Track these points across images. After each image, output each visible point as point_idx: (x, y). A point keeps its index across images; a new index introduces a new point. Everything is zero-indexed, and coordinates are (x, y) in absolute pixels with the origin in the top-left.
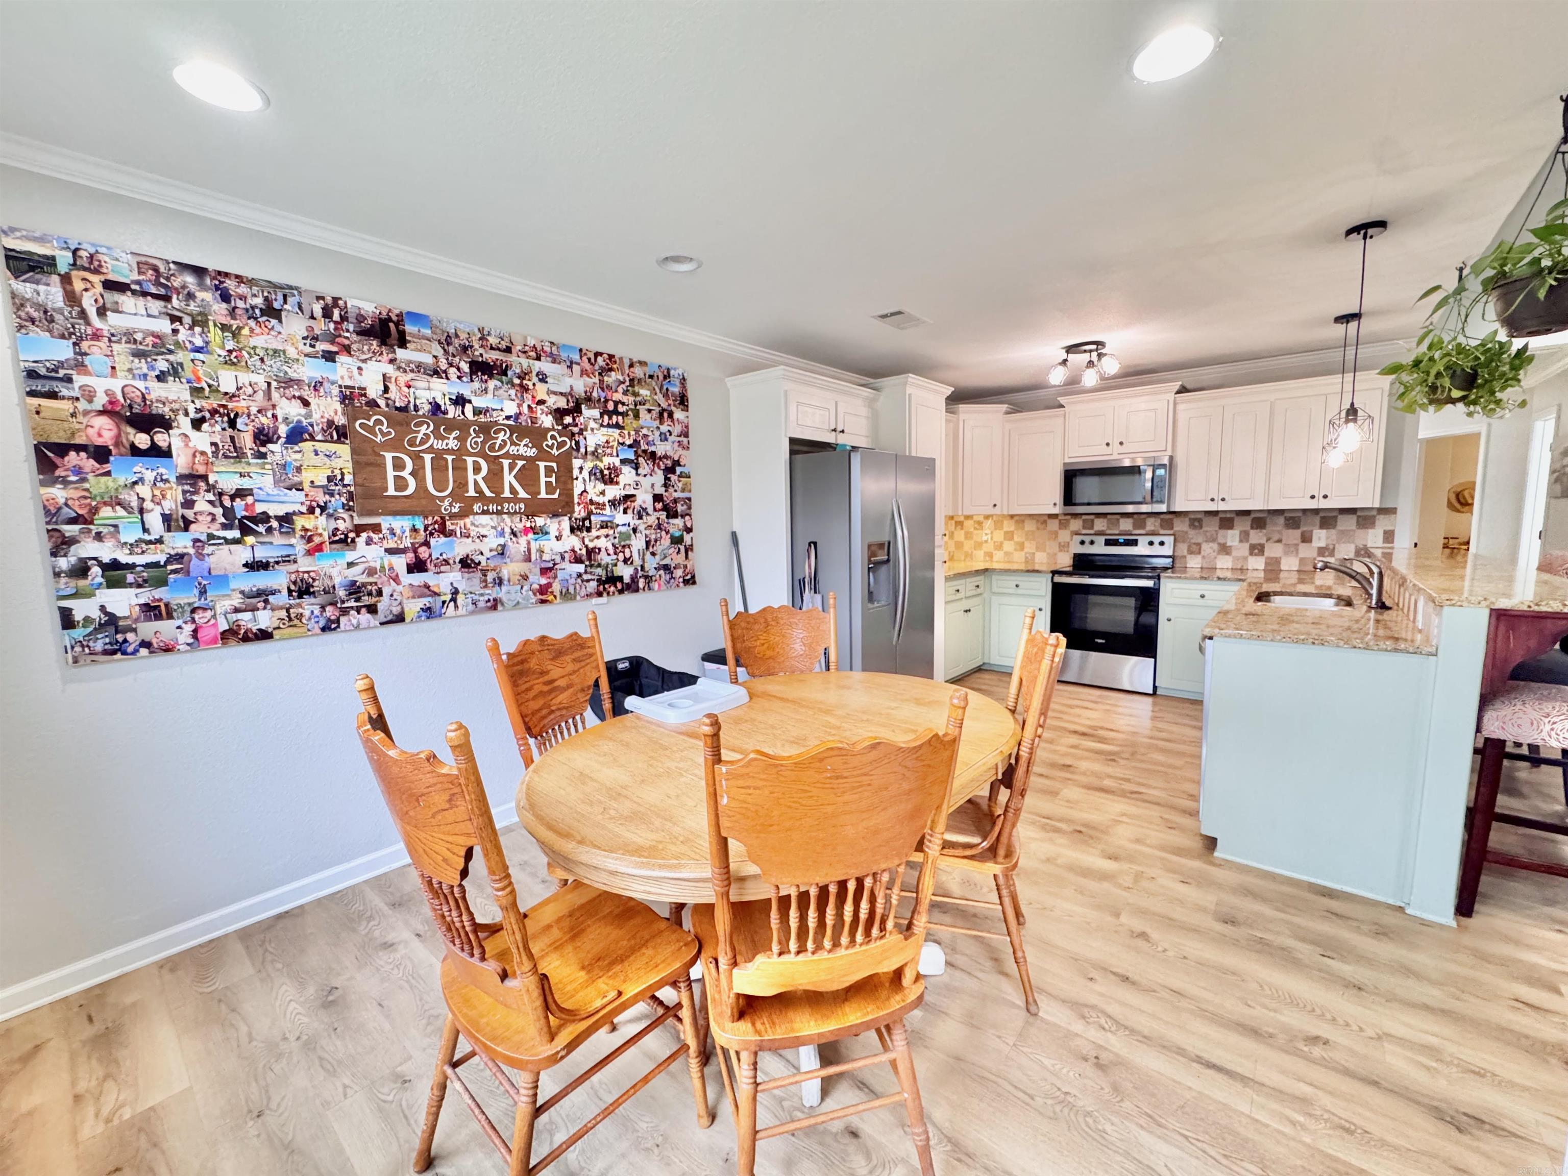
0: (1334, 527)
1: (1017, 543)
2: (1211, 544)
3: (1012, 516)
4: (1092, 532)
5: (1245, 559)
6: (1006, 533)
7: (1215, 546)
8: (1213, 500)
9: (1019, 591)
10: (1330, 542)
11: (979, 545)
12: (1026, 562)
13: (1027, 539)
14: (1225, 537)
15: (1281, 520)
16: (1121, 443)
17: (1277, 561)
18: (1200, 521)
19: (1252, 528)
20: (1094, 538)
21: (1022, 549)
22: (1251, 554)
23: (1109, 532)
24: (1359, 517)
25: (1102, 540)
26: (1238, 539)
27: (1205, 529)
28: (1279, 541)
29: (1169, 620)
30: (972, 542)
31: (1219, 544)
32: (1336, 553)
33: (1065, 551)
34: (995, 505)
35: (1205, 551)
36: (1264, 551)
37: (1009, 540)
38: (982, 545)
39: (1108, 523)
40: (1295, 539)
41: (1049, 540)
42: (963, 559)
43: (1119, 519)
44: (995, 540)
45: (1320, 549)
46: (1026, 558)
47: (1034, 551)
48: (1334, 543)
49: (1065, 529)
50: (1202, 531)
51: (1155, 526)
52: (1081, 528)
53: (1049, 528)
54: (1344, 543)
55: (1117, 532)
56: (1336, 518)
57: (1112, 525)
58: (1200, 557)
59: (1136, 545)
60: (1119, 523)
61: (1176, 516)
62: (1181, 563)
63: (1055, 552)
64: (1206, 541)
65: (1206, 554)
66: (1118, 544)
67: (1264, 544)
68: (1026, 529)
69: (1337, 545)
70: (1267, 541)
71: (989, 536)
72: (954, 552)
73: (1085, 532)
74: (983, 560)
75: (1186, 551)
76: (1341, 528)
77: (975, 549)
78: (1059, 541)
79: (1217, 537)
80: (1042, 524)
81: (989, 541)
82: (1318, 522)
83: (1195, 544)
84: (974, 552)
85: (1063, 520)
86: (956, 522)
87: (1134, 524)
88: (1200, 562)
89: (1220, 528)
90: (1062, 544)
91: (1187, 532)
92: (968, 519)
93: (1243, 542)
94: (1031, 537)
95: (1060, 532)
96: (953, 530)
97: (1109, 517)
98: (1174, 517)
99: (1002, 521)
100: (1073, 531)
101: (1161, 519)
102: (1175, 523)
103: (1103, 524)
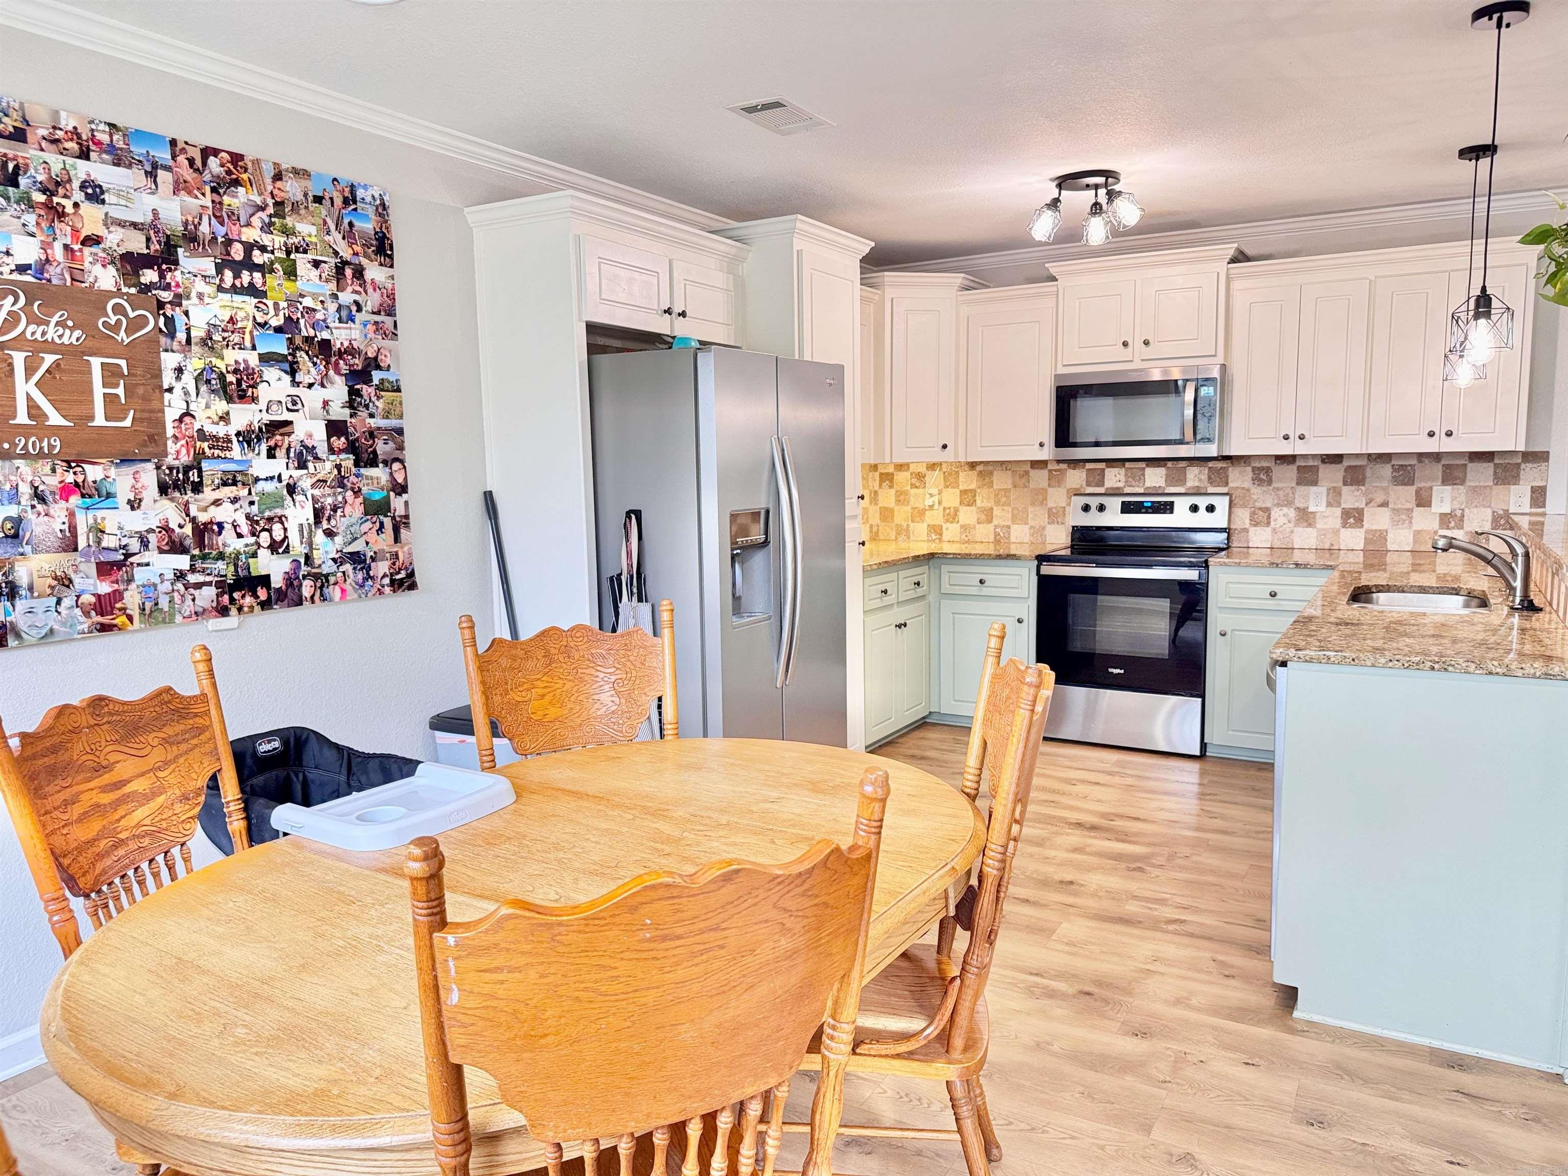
0: (1463, 482)
1: (983, 510)
2: (1285, 510)
3: (973, 465)
4: (1101, 490)
5: (1336, 532)
6: (964, 492)
7: (1292, 513)
8: (1286, 438)
9: (985, 591)
10: (1456, 505)
11: (919, 514)
12: (997, 541)
13: (998, 503)
14: (1306, 498)
15: (1386, 470)
16: (1146, 343)
17: (1382, 536)
18: (1268, 470)
19: (1345, 484)
20: (1104, 500)
21: (990, 521)
22: (1344, 525)
23: (1128, 490)
24: (1496, 466)
25: (1115, 503)
26: (1324, 503)
27: (1274, 485)
28: (1385, 504)
29: (1223, 634)
30: (908, 509)
31: (1298, 509)
32: (1465, 523)
33: (1058, 523)
34: (945, 447)
35: (1276, 520)
36: (1362, 521)
37: (968, 505)
38: (924, 514)
39: (1126, 475)
40: (1407, 501)
41: (1033, 504)
42: (893, 537)
43: (1144, 469)
44: (945, 504)
45: (1443, 516)
46: (996, 534)
47: (1009, 523)
48: (1462, 507)
49: (1059, 486)
50: (1271, 488)
51: (1200, 480)
52: (1084, 485)
53: (1032, 485)
54: (1476, 506)
55: (1141, 491)
56: (1465, 465)
57: (1133, 478)
58: (1268, 530)
59: (1172, 512)
60: (1144, 475)
61: (1232, 463)
62: (1240, 541)
63: (1042, 524)
64: (1278, 505)
65: (1278, 526)
66: (1143, 510)
67: (1363, 509)
68: (995, 487)
69: (1467, 510)
70: (1366, 504)
71: (936, 499)
72: (878, 525)
73: (1090, 490)
74: (926, 538)
75: (1247, 521)
76: (1472, 484)
77: (913, 521)
78: (1049, 506)
79: (1294, 498)
80: (1021, 477)
81: (936, 507)
82: (1440, 474)
83: (1261, 509)
84: (912, 525)
85: (1056, 470)
86: (881, 474)
87: (1167, 476)
88: (1270, 538)
89: (1298, 484)
90: (1054, 510)
91: (1248, 490)
92: (900, 470)
93: (1331, 506)
94: (1004, 499)
95: (1050, 490)
96: (877, 488)
97: (1128, 465)
98: (1230, 464)
99: (957, 472)
100: (1071, 488)
101: (1210, 468)
102: (1230, 475)
103: (1118, 476)
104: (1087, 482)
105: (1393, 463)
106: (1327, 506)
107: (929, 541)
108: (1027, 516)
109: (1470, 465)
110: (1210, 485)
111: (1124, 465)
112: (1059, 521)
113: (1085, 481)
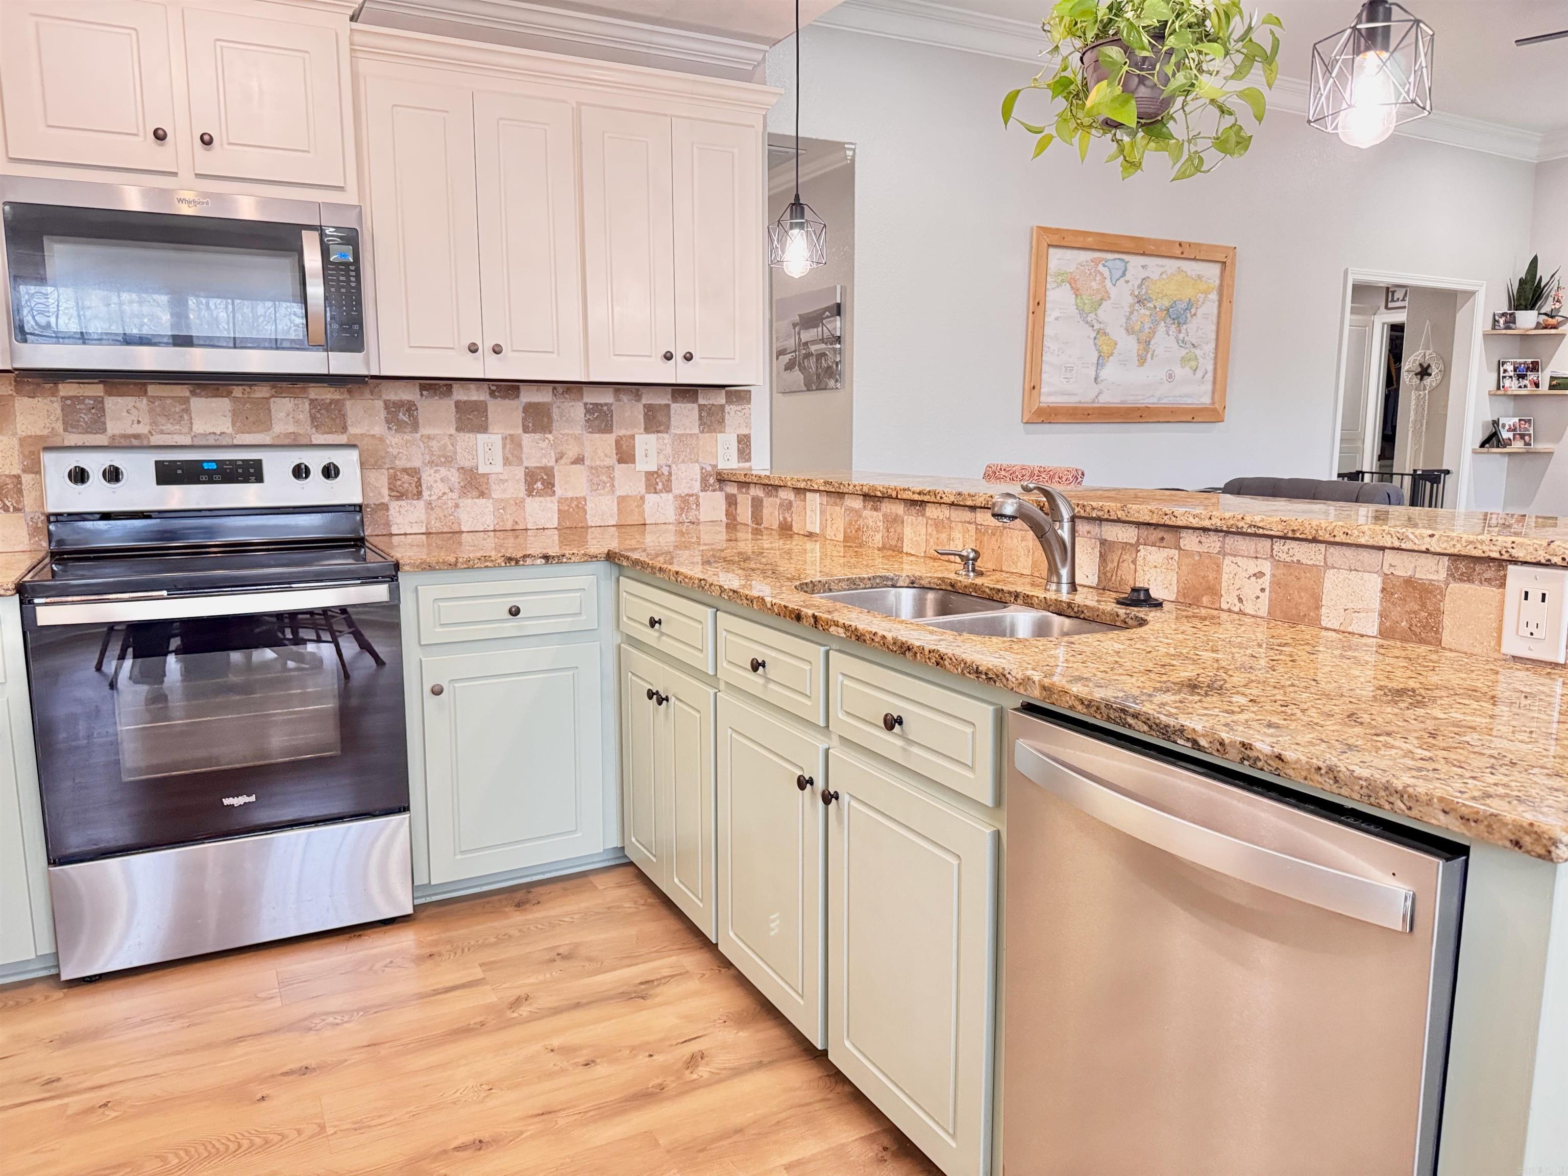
0: (667, 430)
2: (443, 471)
4: (101, 439)
5: (520, 504)
7: (455, 477)
8: (473, 349)
10: (663, 462)
14: (472, 451)
15: (576, 410)
16: (207, 141)
17: (579, 505)
18: (410, 407)
19: (526, 430)
20: (116, 458)
23: (156, 440)
24: (701, 408)
25: (144, 464)
27: (424, 431)
28: (579, 460)
31: (461, 469)
32: (674, 485)
33: (6, 511)
35: (430, 488)
36: (554, 486)
39: (151, 411)
40: (606, 456)
43: (186, 400)
45: (649, 474)
48: (669, 463)
49: (1, 432)
50: (418, 436)
51: (297, 422)
52: (59, 427)
54: (683, 461)
55: (187, 441)
56: (668, 406)
57: (168, 417)
58: (420, 504)
59: (259, 479)
60: (187, 411)
62: (377, 526)
64: (431, 463)
65: (434, 497)
66: (204, 478)
67: (553, 468)
69: (674, 466)
70: (557, 461)
73: (73, 439)
75: (385, 492)
76: (678, 432)
79: (455, 453)
82: (641, 417)
83: (405, 470)
87: (235, 414)
88: (423, 517)
89: (458, 429)
91: (381, 439)
93: (510, 464)
97: (153, 390)
98: (346, 396)
100: (30, 437)
101: (312, 401)
102: (350, 414)
103: (133, 411)
104: (65, 423)
105: (586, 400)
106: (505, 464)
109: (674, 407)
110: (314, 430)
111: (146, 392)
112: (9, 504)
113: (60, 422)
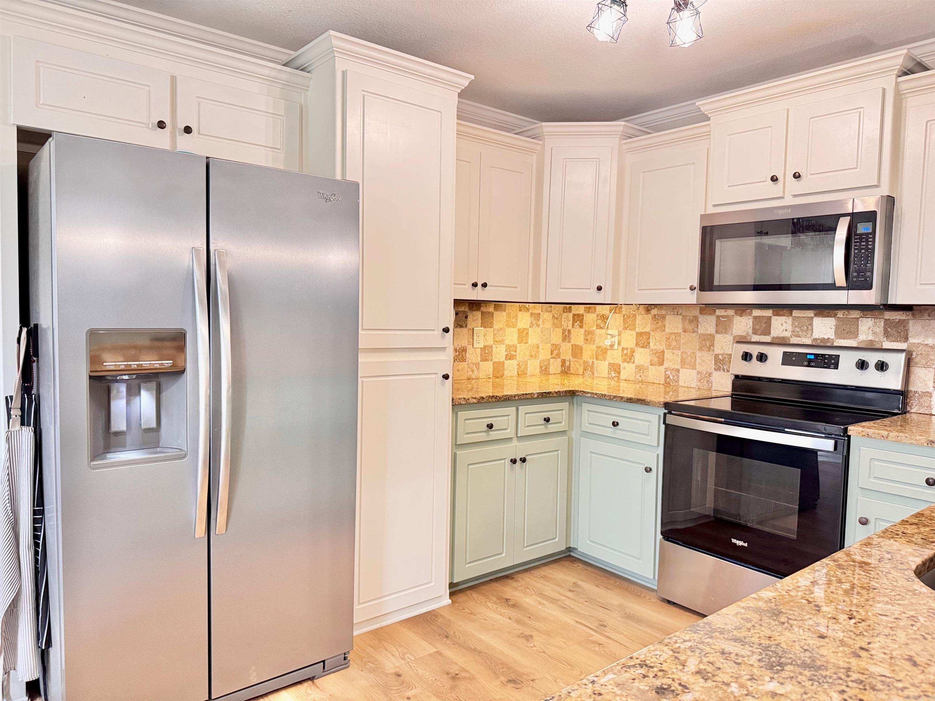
1: (655, 352)
3: (649, 307)
4: (767, 339)
6: (640, 335)
11: (602, 353)
12: (667, 384)
13: (669, 346)
16: (797, 176)
20: (766, 349)
21: (661, 363)
23: (794, 340)
25: (777, 354)
29: (862, 522)
30: (593, 347)
33: (724, 371)
34: (599, 289)
37: (643, 347)
38: (606, 353)
39: (793, 324)
41: (701, 349)
42: (581, 372)
43: (812, 318)
44: (623, 345)
46: (667, 377)
47: (678, 367)
49: (726, 333)
51: (874, 333)
52: (750, 331)
53: (701, 330)
55: (809, 342)
57: (801, 328)
59: (836, 367)
60: (811, 325)
61: (913, 315)
62: (921, 406)
63: (709, 371)
66: (806, 363)
68: (667, 330)
71: (616, 339)
72: (570, 361)
73: (755, 338)
74: (607, 375)
75: (931, 384)
77: (597, 359)
78: (716, 352)
80: (691, 322)
81: (616, 347)
84: (596, 362)
85: (723, 317)
86: (574, 315)
87: (837, 327)
90: (720, 357)
91: (932, 347)
92: (589, 312)
94: (674, 343)
95: (718, 337)
96: (570, 327)
97: (796, 313)
98: (910, 317)
99: (634, 316)
100: (738, 336)
101: (886, 320)
102: (911, 329)
103: (785, 324)
104: (753, 329)
107: (609, 378)
108: (695, 361)
110: (885, 339)
111: (791, 314)
112: (725, 368)
113: (751, 329)
